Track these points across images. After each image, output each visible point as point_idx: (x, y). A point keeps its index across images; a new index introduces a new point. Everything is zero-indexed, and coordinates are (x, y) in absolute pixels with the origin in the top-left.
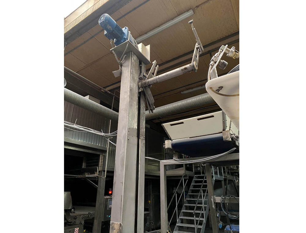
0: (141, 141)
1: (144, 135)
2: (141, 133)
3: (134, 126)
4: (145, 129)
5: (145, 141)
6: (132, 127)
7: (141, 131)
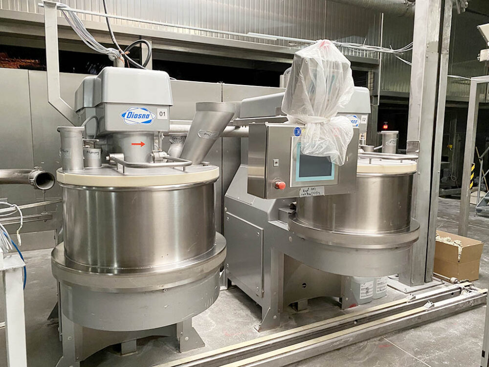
0: (443, 57)
1: (448, 47)
2: (443, 46)
3: (434, 40)
4: (449, 40)
5: (448, 55)
6: (433, 41)
7: (443, 43)
